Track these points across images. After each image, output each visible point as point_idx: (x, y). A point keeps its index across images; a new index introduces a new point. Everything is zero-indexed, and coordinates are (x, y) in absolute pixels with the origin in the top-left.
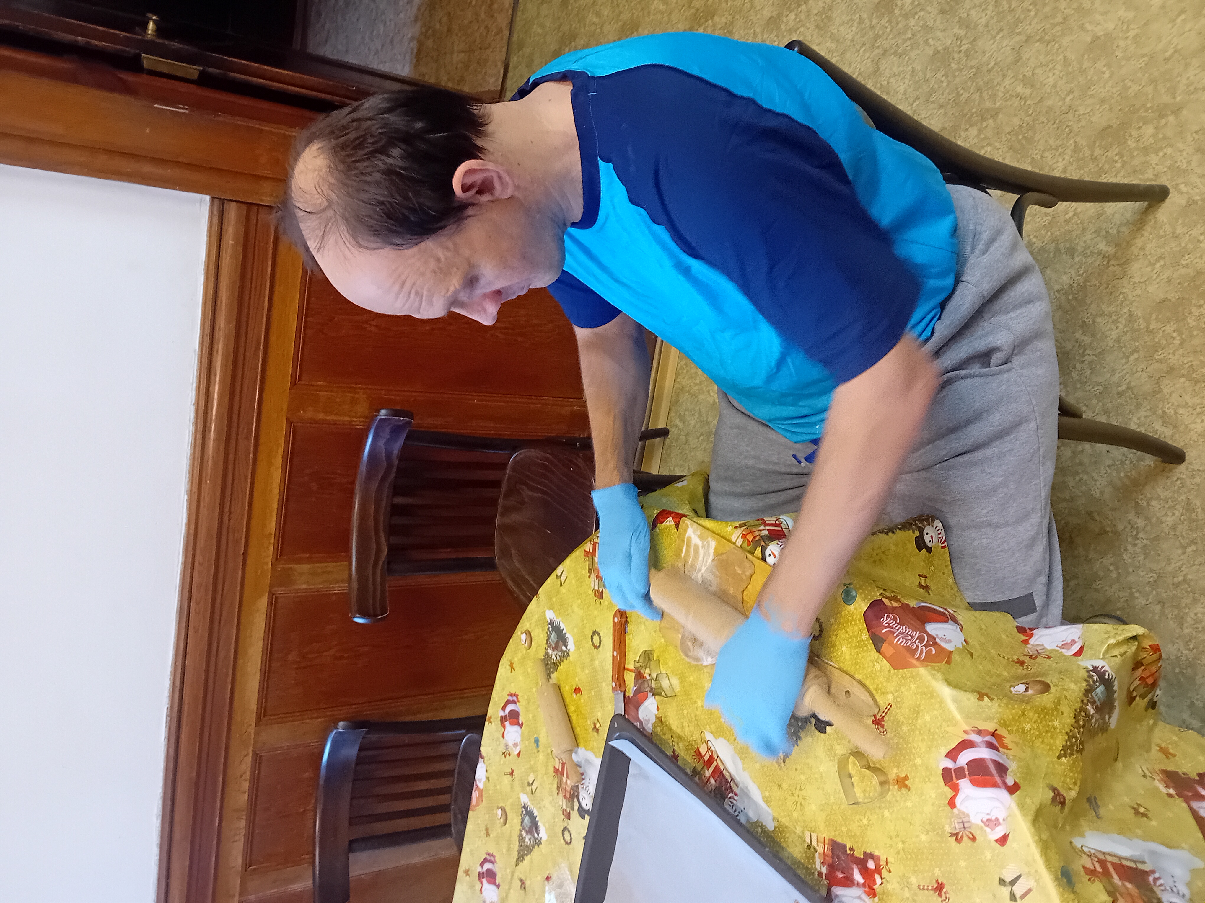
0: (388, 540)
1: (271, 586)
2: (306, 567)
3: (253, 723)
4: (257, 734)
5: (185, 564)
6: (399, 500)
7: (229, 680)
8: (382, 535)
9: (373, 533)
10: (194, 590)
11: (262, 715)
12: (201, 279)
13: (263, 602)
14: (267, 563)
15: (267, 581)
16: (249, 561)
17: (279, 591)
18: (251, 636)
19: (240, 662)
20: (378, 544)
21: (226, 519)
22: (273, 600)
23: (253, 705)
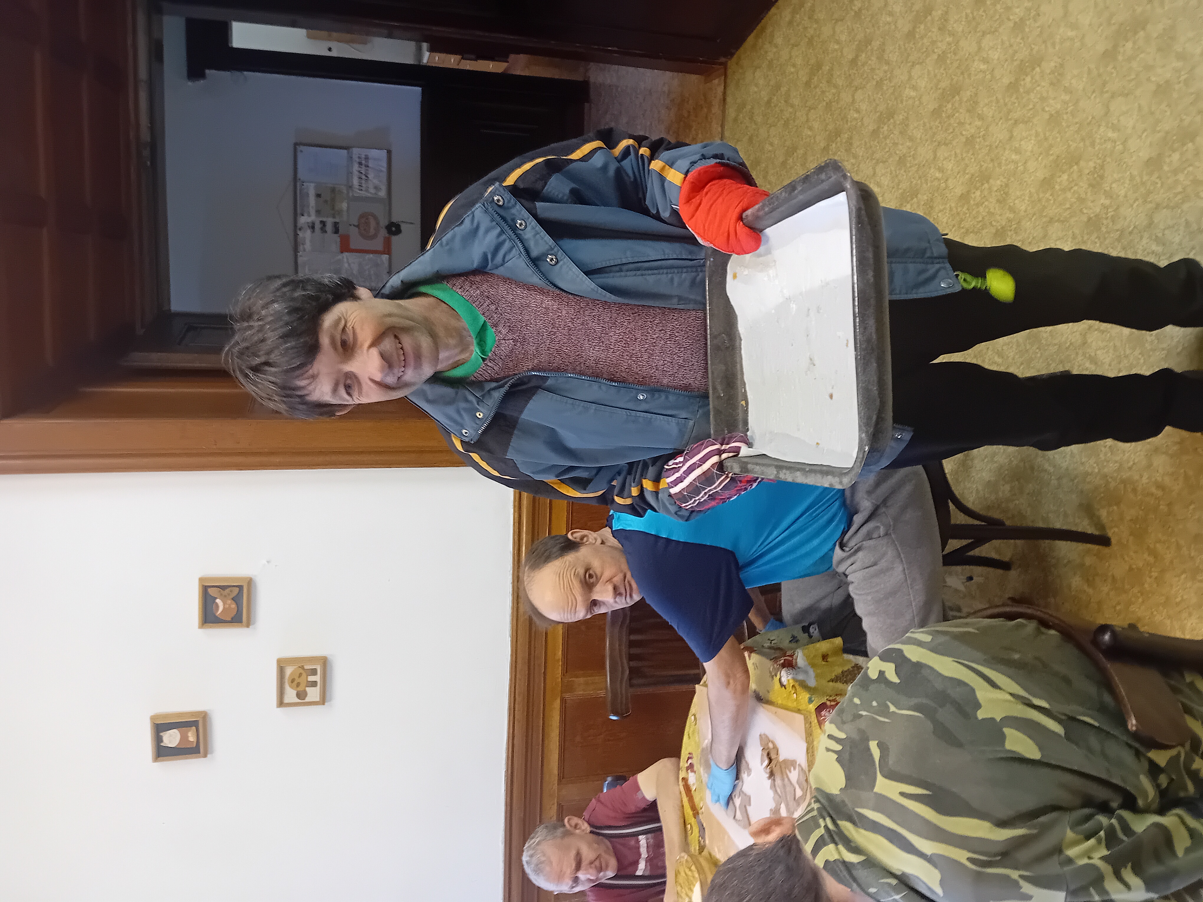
0: (628, 664)
1: (562, 692)
2: (582, 680)
3: (556, 782)
4: (559, 790)
5: (511, 680)
6: (633, 637)
7: (540, 754)
8: (625, 661)
9: (619, 660)
10: (517, 696)
11: (561, 778)
12: (512, 511)
13: (557, 704)
14: (558, 678)
15: (559, 689)
16: (547, 677)
17: (567, 696)
18: (551, 726)
19: (546, 742)
20: (623, 667)
21: (533, 652)
22: (563, 701)
23: (556, 772)
